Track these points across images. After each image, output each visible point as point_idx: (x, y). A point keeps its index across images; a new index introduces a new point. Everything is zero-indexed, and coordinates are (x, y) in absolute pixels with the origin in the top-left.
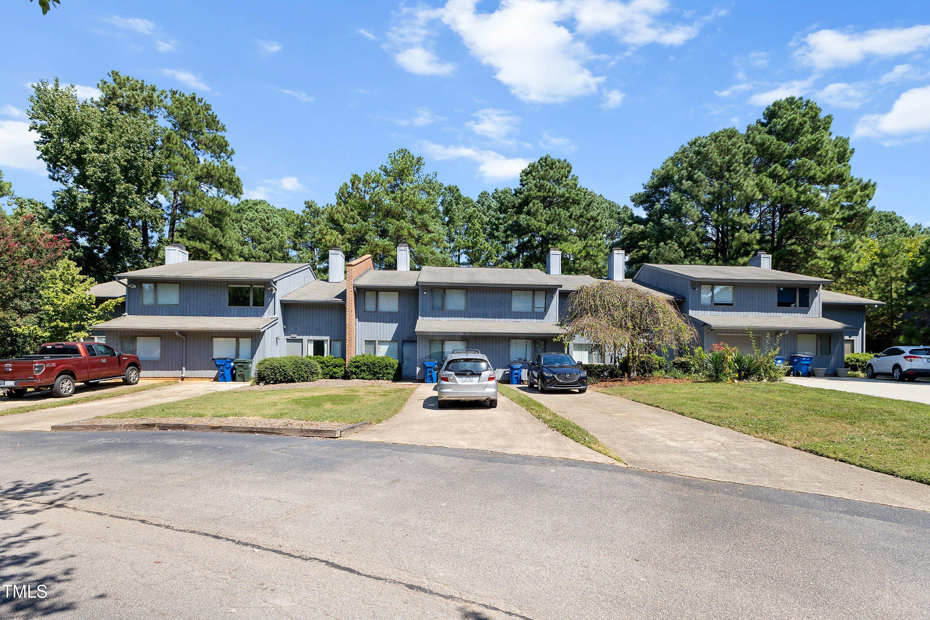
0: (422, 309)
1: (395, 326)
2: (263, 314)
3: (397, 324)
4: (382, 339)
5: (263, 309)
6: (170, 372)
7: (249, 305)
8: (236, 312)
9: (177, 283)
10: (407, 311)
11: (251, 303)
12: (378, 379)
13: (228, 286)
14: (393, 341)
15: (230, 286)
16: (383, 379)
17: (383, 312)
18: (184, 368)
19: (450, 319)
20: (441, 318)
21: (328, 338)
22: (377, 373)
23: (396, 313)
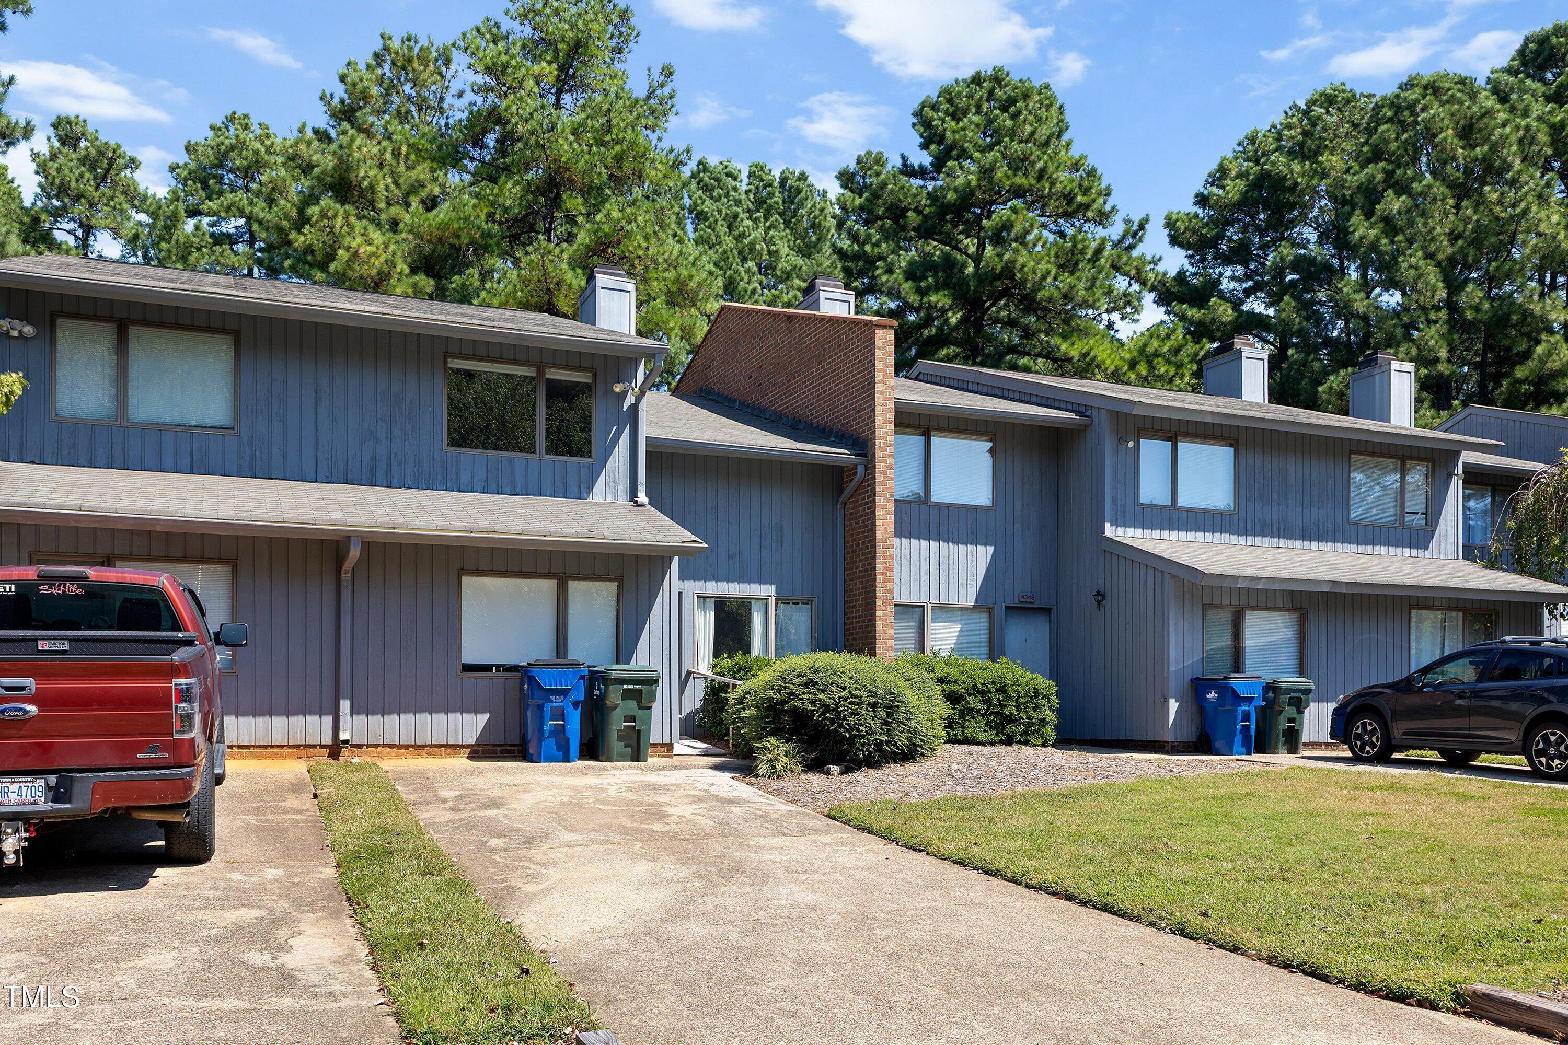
0: (1115, 500)
1: (983, 554)
2: (590, 489)
3: (991, 549)
4: (944, 601)
5: (590, 467)
6: (279, 722)
7: (532, 449)
8: (481, 473)
9: (222, 331)
10: (1018, 505)
11: (541, 440)
12: (1008, 742)
13: (445, 363)
14: (977, 607)
15: (456, 364)
16: (1027, 743)
17: (949, 506)
18: (345, 705)
19: (1191, 535)
20: (1166, 534)
21: (769, 590)
22: (1010, 720)
23: (985, 509)
